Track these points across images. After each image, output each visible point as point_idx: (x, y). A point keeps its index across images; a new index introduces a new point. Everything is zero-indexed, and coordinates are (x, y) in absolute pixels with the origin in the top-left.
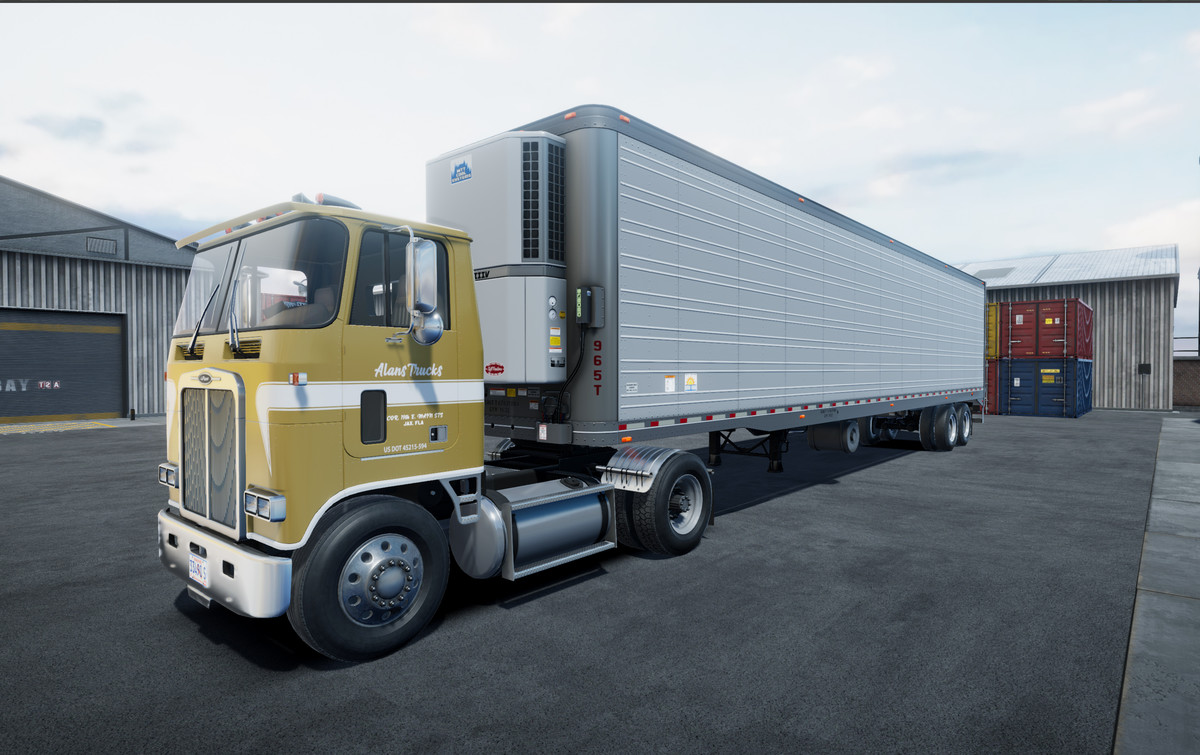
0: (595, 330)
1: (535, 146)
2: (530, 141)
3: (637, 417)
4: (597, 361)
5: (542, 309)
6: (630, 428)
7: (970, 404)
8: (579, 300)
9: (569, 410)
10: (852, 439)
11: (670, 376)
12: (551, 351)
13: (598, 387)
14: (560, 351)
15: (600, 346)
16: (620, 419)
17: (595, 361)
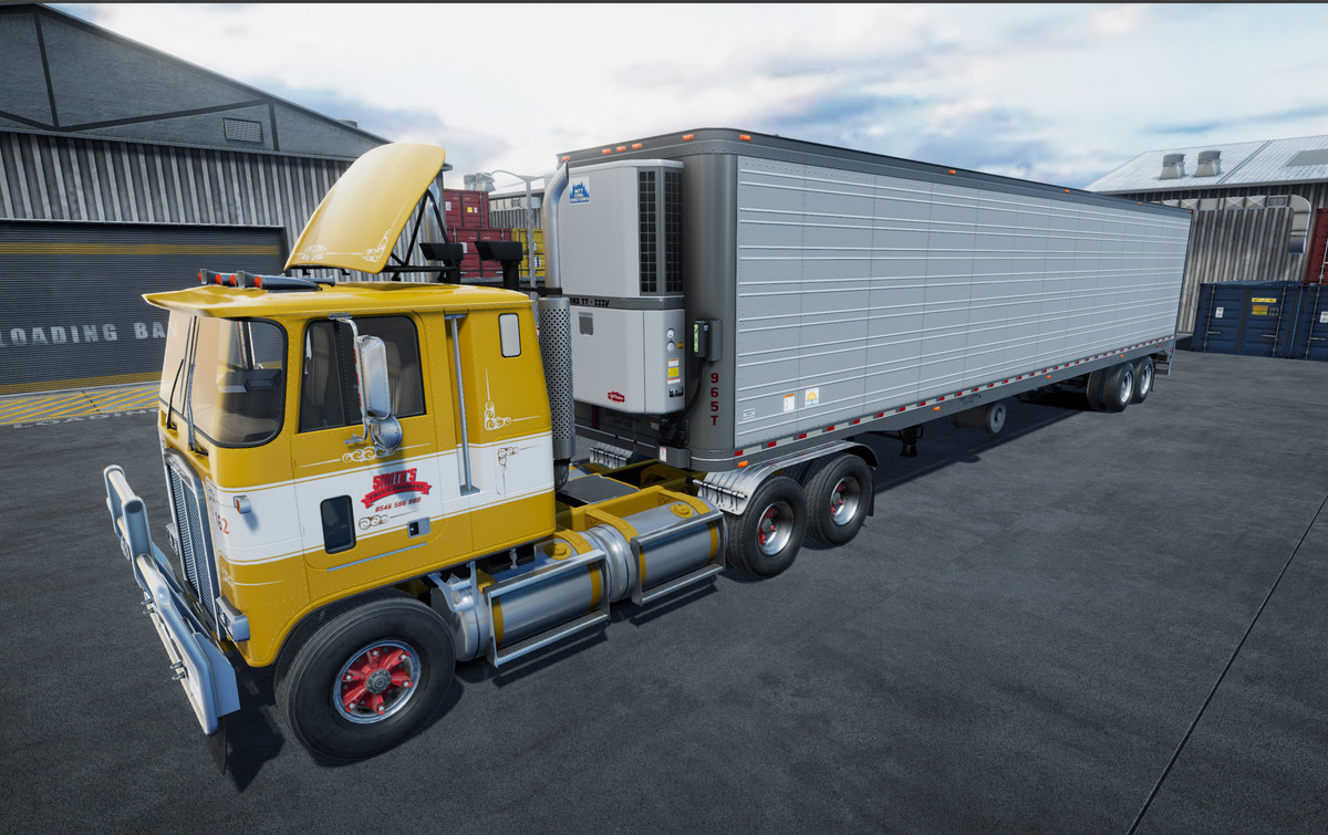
0: (712, 363)
1: (652, 175)
2: (647, 171)
3: (754, 441)
4: (714, 393)
5: (661, 342)
6: (746, 452)
7: (1154, 356)
8: (696, 336)
9: (687, 436)
10: (996, 419)
11: (789, 395)
12: (669, 382)
13: (715, 417)
14: (679, 381)
15: (717, 378)
16: (737, 445)
17: (712, 392)
